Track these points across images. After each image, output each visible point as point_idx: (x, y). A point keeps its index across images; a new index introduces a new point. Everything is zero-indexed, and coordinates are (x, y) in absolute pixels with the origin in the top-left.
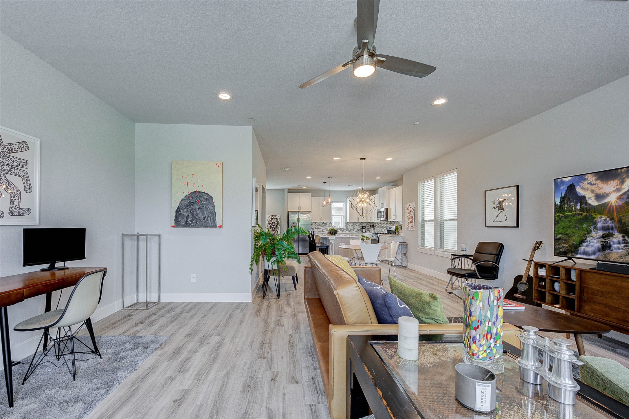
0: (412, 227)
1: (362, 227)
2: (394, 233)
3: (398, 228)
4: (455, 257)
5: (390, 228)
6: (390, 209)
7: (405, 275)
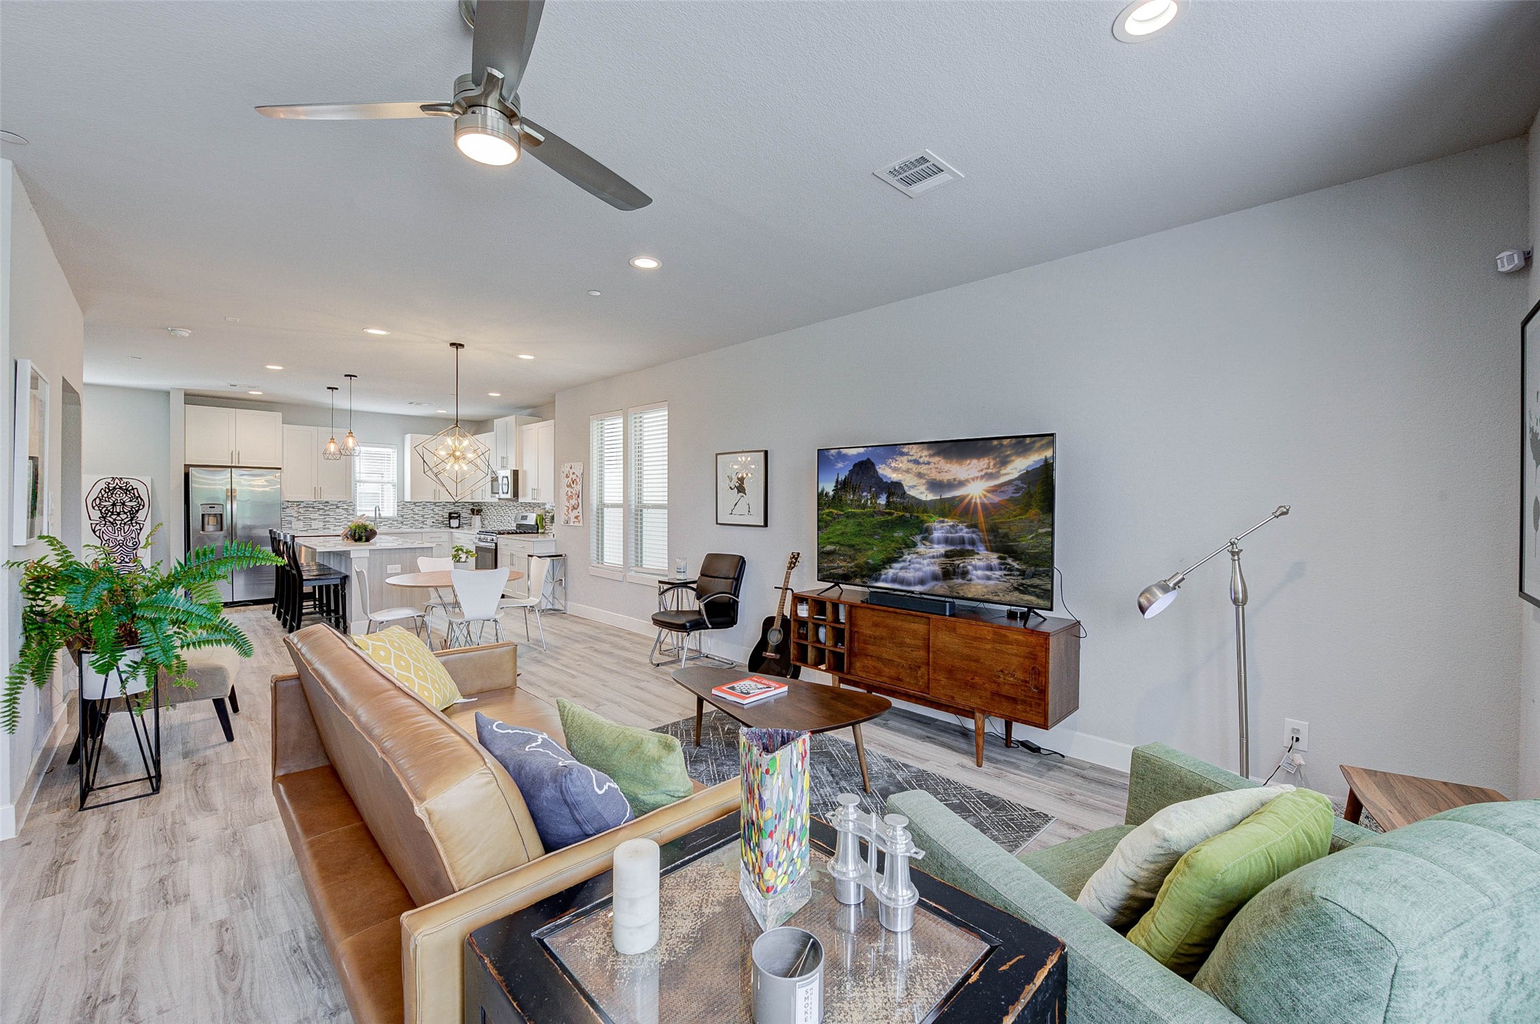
0: (576, 517)
1: (450, 514)
2: (534, 530)
3: (543, 519)
4: (666, 587)
5: (524, 518)
6: (525, 472)
7: (562, 633)
